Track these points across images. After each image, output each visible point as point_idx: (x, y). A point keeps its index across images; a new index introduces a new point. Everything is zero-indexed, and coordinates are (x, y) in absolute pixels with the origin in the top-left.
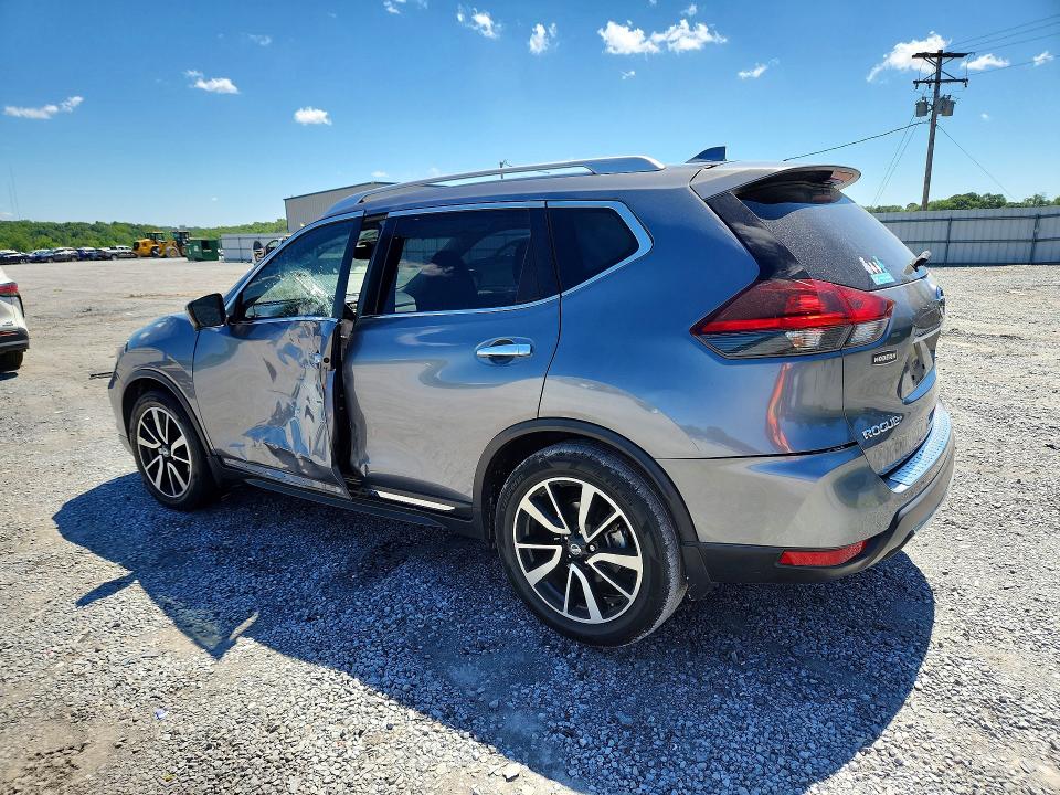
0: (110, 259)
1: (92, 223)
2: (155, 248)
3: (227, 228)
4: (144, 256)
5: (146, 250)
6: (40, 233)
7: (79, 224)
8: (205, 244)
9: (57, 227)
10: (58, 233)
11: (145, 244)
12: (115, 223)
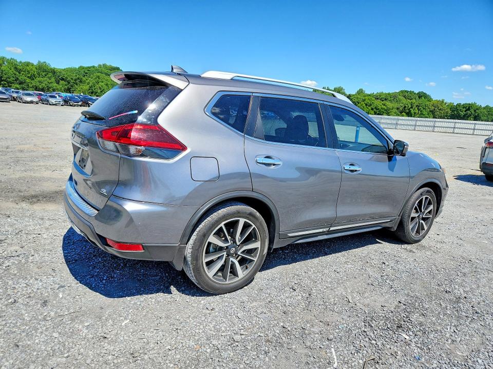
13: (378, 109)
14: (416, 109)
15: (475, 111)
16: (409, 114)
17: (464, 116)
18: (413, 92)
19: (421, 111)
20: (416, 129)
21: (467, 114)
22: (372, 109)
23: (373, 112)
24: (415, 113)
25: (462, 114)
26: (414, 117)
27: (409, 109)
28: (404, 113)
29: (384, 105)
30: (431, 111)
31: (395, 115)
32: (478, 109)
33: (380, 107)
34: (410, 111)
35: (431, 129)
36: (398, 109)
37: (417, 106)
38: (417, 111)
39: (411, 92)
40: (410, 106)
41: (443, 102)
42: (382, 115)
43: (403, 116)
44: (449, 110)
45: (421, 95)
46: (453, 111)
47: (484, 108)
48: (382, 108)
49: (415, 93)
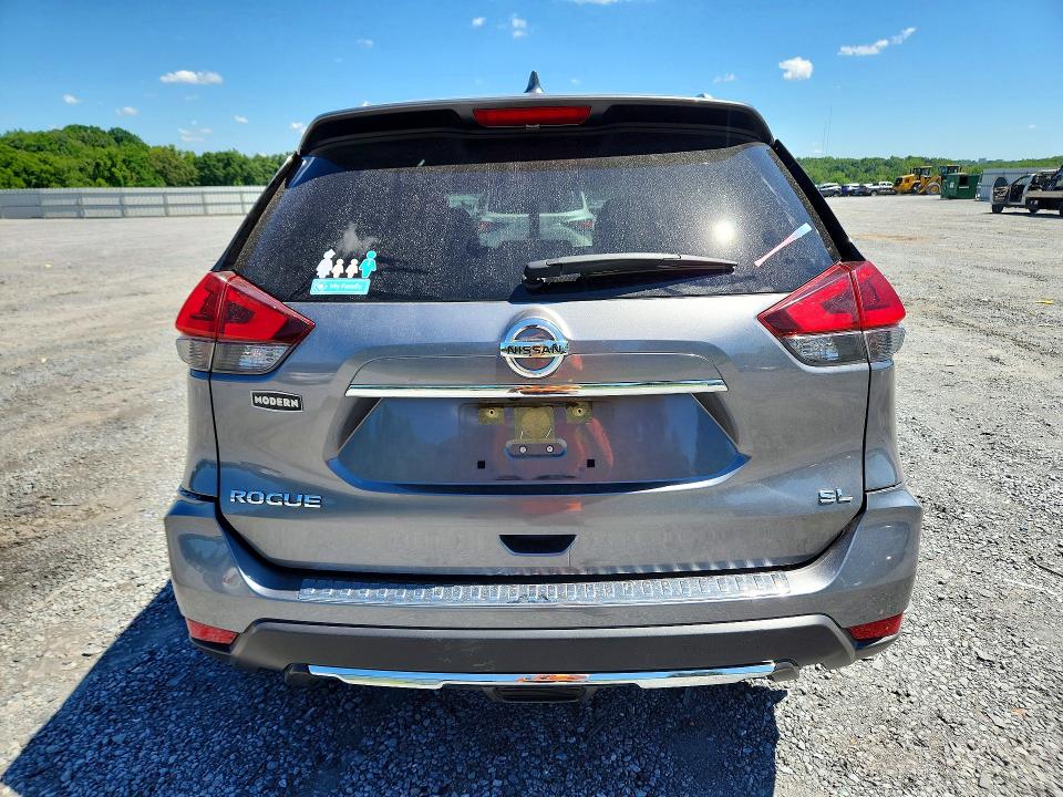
0: (870, 195)
1: (887, 158)
2: (916, 184)
3: (1033, 161)
4: (904, 193)
5: (906, 186)
6: (837, 168)
7: (875, 159)
8: (963, 180)
9: (854, 163)
10: (853, 169)
11: (907, 180)
12: (910, 158)
13: (33, 173)
14: (124, 168)
15: (241, 167)
16: (113, 181)
17: (225, 177)
18: (98, 129)
19: (138, 173)
20: (171, 213)
21: (229, 174)
22: (17, 174)
23: (19, 181)
24: (125, 178)
25: (220, 173)
26: (126, 186)
27: (109, 170)
28: (100, 180)
29: (45, 162)
30: (157, 172)
31: (81, 184)
32: (244, 163)
33: (36, 169)
34: (112, 174)
35: (200, 210)
36: (81, 170)
37: (124, 161)
38: (128, 173)
39: (95, 130)
40: (109, 163)
41: (172, 150)
42: (47, 187)
43: (100, 185)
44: (193, 168)
45: (120, 137)
46: (201, 169)
47: (254, 161)
48: (42, 171)
49: (104, 132)
